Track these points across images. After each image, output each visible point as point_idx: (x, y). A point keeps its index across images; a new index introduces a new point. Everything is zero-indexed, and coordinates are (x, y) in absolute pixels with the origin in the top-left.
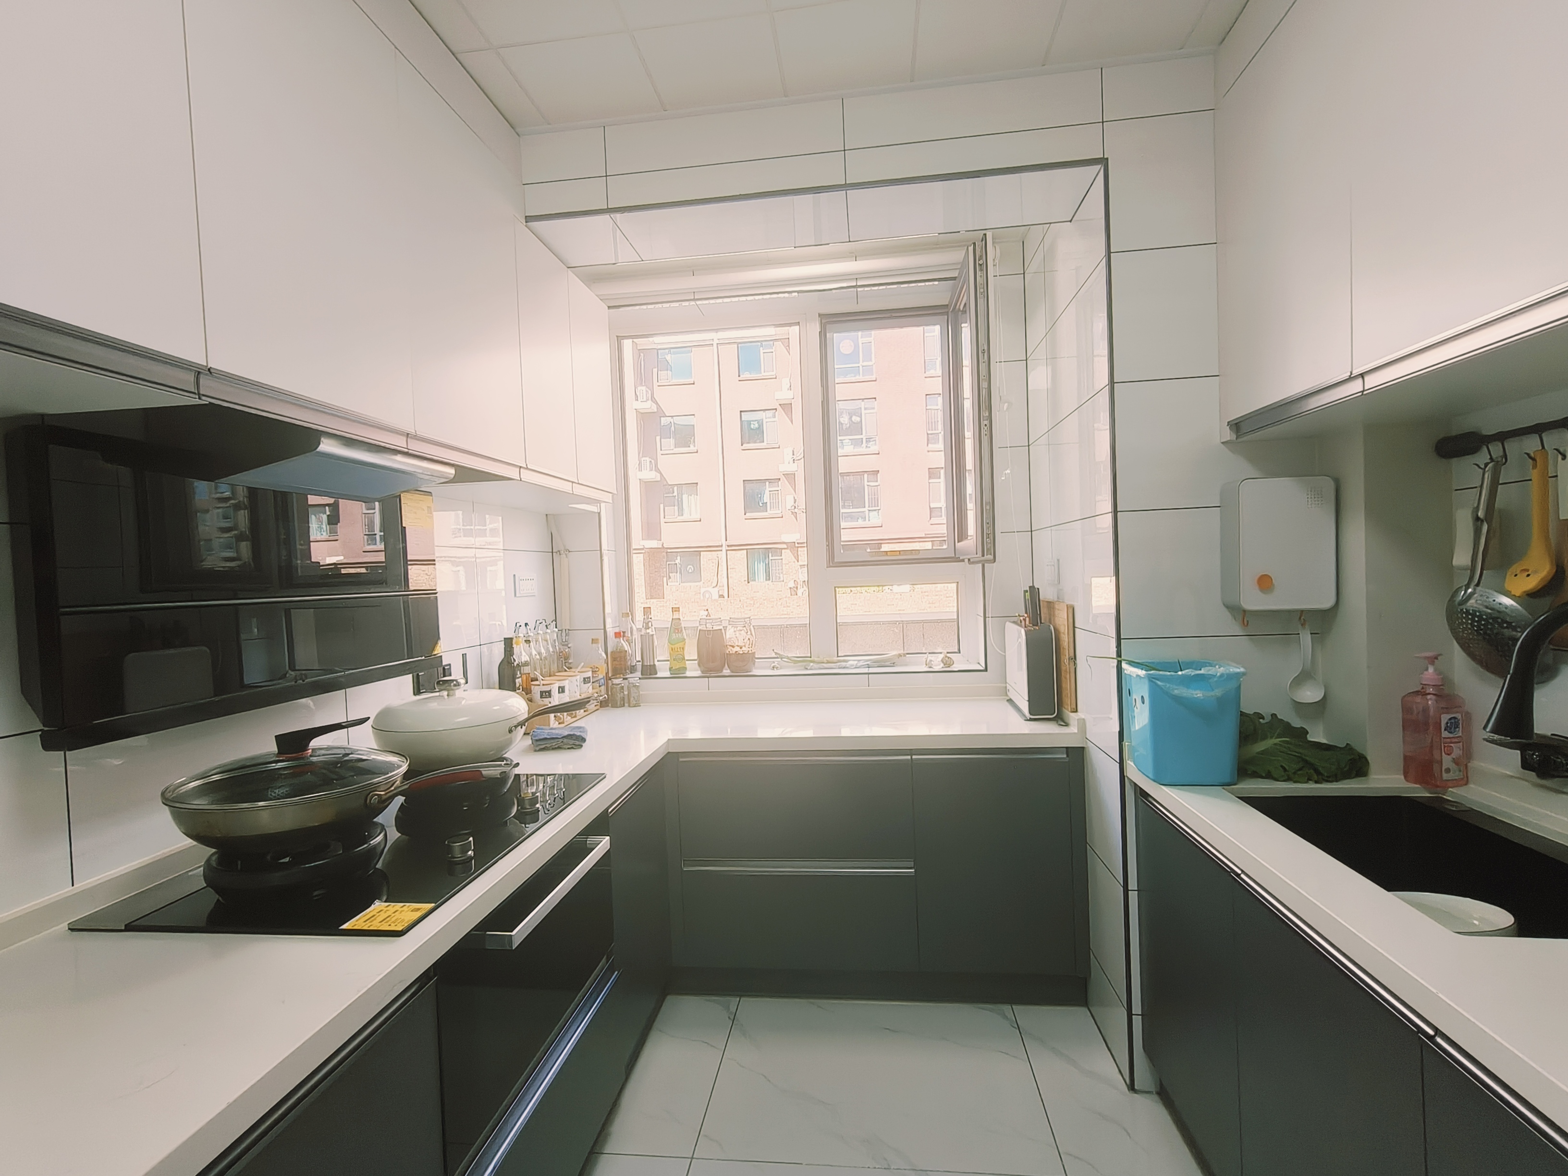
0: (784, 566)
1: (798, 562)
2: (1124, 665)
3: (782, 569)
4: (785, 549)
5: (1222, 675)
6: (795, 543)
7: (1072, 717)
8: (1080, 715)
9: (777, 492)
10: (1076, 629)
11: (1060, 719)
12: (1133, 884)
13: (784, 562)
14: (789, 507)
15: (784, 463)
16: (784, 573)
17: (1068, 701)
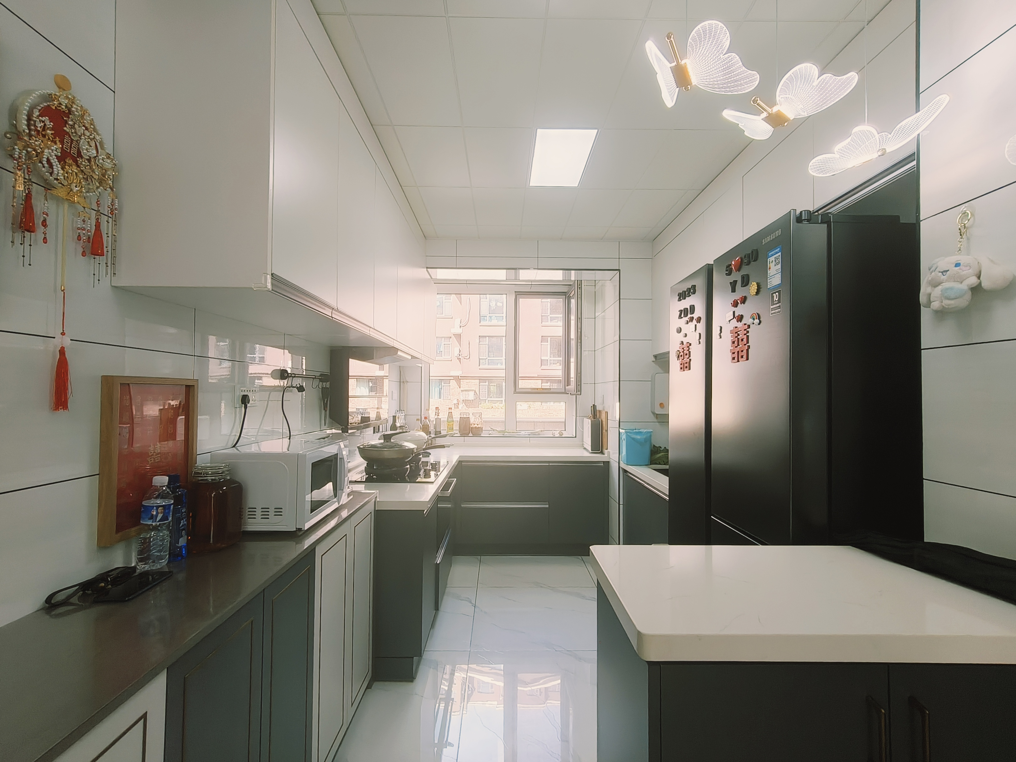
0: (451, 390)
1: (460, 388)
2: (620, 430)
3: (450, 392)
4: (452, 379)
5: (645, 432)
6: (459, 376)
7: (605, 451)
8: (608, 450)
9: (449, 345)
10: (608, 420)
11: (602, 453)
12: (621, 503)
13: (451, 388)
14: (456, 355)
15: (454, 328)
16: (451, 394)
17: (605, 447)
